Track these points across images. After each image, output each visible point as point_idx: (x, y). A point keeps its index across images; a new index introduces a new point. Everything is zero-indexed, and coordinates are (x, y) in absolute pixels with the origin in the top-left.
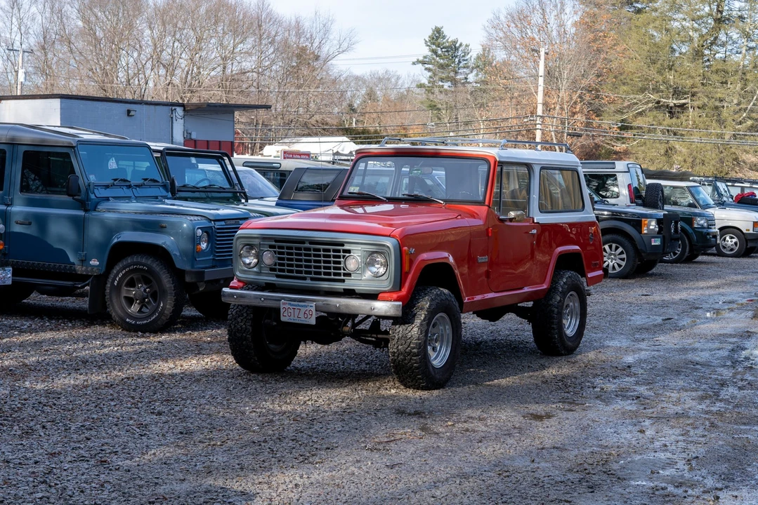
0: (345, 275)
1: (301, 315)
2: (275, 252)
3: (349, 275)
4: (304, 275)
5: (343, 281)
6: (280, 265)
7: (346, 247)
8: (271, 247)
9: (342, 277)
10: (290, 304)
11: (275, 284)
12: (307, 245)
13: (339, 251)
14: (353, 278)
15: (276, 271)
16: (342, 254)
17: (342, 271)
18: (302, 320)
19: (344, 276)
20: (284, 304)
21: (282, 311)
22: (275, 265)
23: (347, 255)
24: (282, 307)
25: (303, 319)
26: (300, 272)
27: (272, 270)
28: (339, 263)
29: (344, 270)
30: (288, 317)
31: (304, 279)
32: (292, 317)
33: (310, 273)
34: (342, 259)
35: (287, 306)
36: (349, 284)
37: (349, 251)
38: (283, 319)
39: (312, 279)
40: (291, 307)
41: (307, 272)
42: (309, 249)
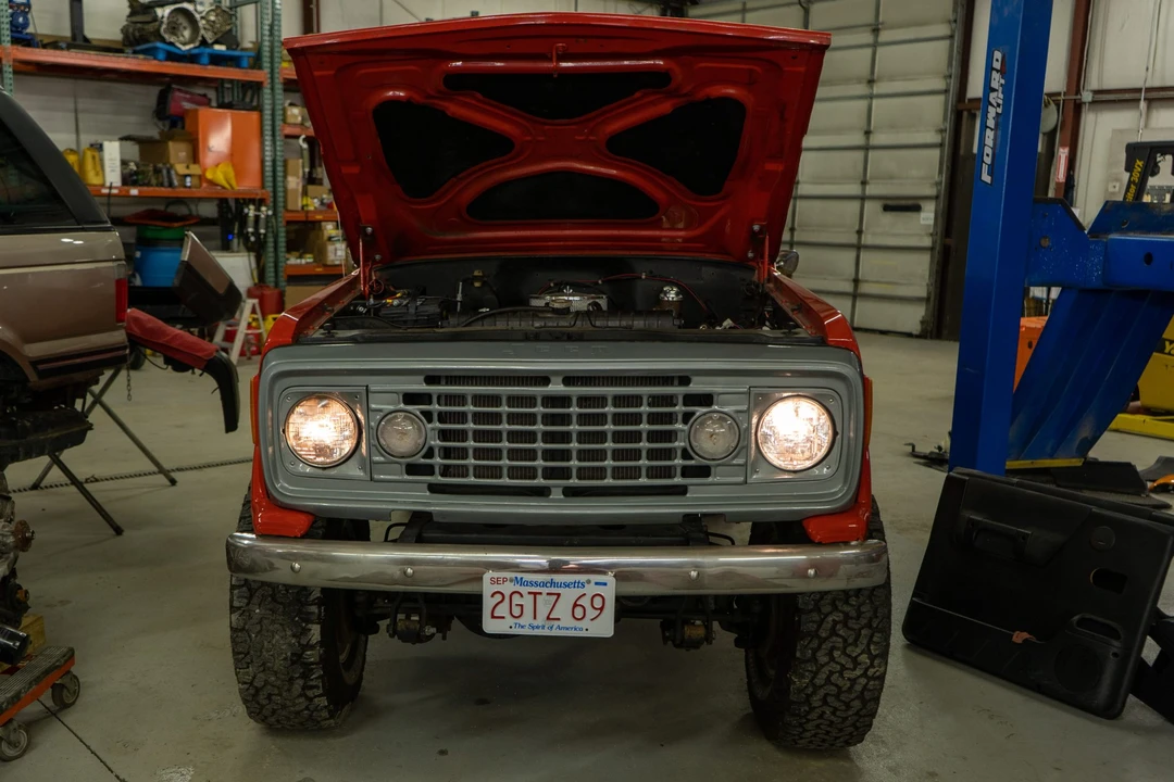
0: (686, 472)
1: (563, 610)
2: (428, 416)
3: (704, 471)
4: (540, 481)
5: (681, 491)
6: (447, 453)
7: (697, 387)
8: (410, 398)
9: (678, 480)
10: (521, 582)
11: (429, 515)
12: (556, 387)
13: (669, 400)
14: (718, 479)
15: (432, 473)
16: (680, 408)
17: (678, 462)
18: (566, 625)
19: (684, 475)
20: (494, 581)
21: (488, 603)
22: (430, 454)
23: (701, 410)
24: (487, 589)
25: (567, 621)
26: (530, 473)
27: (412, 469)
28: (669, 436)
29: (686, 455)
30: (510, 621)
31: (542, 492)
32: (527, 619)
33: (564, 473)
34: (679, 426)
35: (507, 588)
36: (700, 498)
37: (706, 399)
38: (490, 626)
39: (571, 492)
40: (524, 590)
41: (549, 473)
42: (564, 401)
